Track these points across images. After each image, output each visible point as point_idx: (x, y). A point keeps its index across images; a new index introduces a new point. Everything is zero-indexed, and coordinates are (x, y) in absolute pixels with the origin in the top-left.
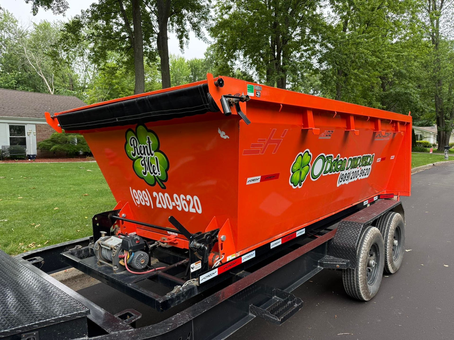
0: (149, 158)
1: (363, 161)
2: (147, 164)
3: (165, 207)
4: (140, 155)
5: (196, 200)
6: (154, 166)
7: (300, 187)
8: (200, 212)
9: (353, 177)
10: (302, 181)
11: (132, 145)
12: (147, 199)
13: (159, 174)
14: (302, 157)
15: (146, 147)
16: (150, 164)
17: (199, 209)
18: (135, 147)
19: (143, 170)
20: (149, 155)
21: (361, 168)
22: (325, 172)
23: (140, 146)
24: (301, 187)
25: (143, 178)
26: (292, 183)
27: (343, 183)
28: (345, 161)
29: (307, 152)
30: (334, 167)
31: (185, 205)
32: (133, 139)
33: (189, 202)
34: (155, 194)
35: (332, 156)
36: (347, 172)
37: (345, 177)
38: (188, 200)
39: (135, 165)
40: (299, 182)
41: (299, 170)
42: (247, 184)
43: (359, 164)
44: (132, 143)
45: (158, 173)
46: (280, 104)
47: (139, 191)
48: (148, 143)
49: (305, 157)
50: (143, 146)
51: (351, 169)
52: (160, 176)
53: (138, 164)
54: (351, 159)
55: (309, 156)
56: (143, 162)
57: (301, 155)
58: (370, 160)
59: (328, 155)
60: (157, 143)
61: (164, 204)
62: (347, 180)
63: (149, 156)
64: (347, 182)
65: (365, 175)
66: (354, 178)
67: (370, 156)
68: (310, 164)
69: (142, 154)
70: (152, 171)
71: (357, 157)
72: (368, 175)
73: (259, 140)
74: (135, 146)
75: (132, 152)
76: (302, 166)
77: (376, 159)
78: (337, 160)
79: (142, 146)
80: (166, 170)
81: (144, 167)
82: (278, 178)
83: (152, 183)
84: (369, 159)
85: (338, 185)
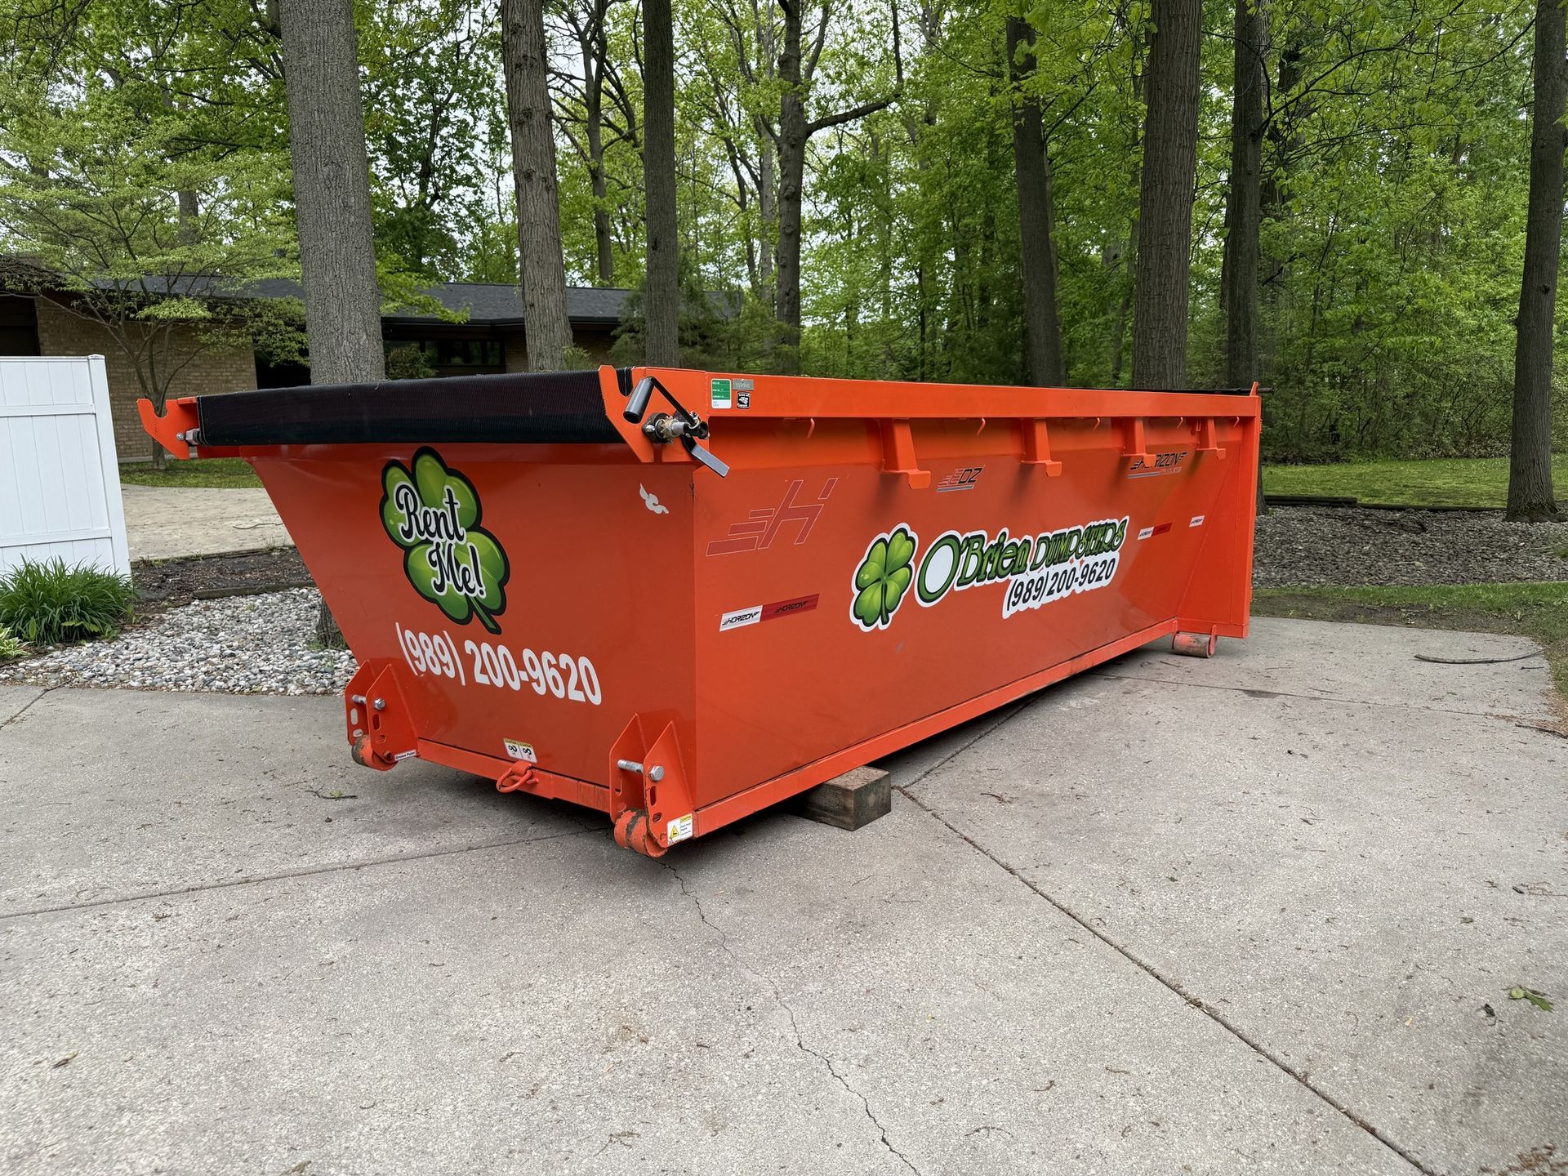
0: (450, 545)
1: (1088, 540)
2: (445, 562)
3: (499, 683)
4: (426, 535)
5: (586, 668)
6: (465, 569)
7: (882, 627)
8: (596, 699)
9: (1055, 588)
10: (888, 611)
11: (401, 507)
12: (446, 658)
13: (482, 592)
14: (887, 545)
15: (443, 514)
16: (453, 563)
17: (593, 693)
18: (409, 514)
19: (434, 579)
20: (451, 537)
21: (1082, 562)
22: (963, 581)
23: (426, 513)
24: (886, 626)
25: (434, 600)
26: (857, 617)
27: (1021, 607)
28: (1027, 546)
29: (903, 530)
30: (990, 566)
31: (554, 679)
32: (403, 491)
33: (565, 674)
34: (469, 646)
35: (982, 537)
36: (1035, 575)
37: (1029, 590)
38: (563, 666)
39: (410, 563)
40: (881, 613)
41: (878, 580)
42: (723, 629)
43: (1076, 550)
44: (402, 502)
45: (478, 589)
46: (809, 419)
47: (423, 636)
48: (448, 506)
49: (896, 544)
50: (435, 513)
51: (1047, 566)
52: (484, 597)
53: (421, 561)
54: (1047, 538)
55: (910, 543)
56: (434, 557)
57: (883, 540)
58: (1114, 535)
59: (969, 535)
60: (475, 509)
61: (496, 676)
62: (1035, 598)
63: (453, 542)
64: (1034, 605)
65: (1099, 579)
66: (1059, 591)
67: (1114, 524)
68: (911, 563)
69: (432, 535)
70: (460, 584)
71: (1067, 531)
72: (1107, 577)
73: (753, 514)
74: (411, 510)
75: (401, 525)
76: (889, 569)
77: (1134, 531)
78: (1000, 544)
79: (431, 511)
80: (502, 584)
81: (437, 568)
82: (814, 607)
83: (463, 615)
84: (1110, 533)
85: (1006, 614)
